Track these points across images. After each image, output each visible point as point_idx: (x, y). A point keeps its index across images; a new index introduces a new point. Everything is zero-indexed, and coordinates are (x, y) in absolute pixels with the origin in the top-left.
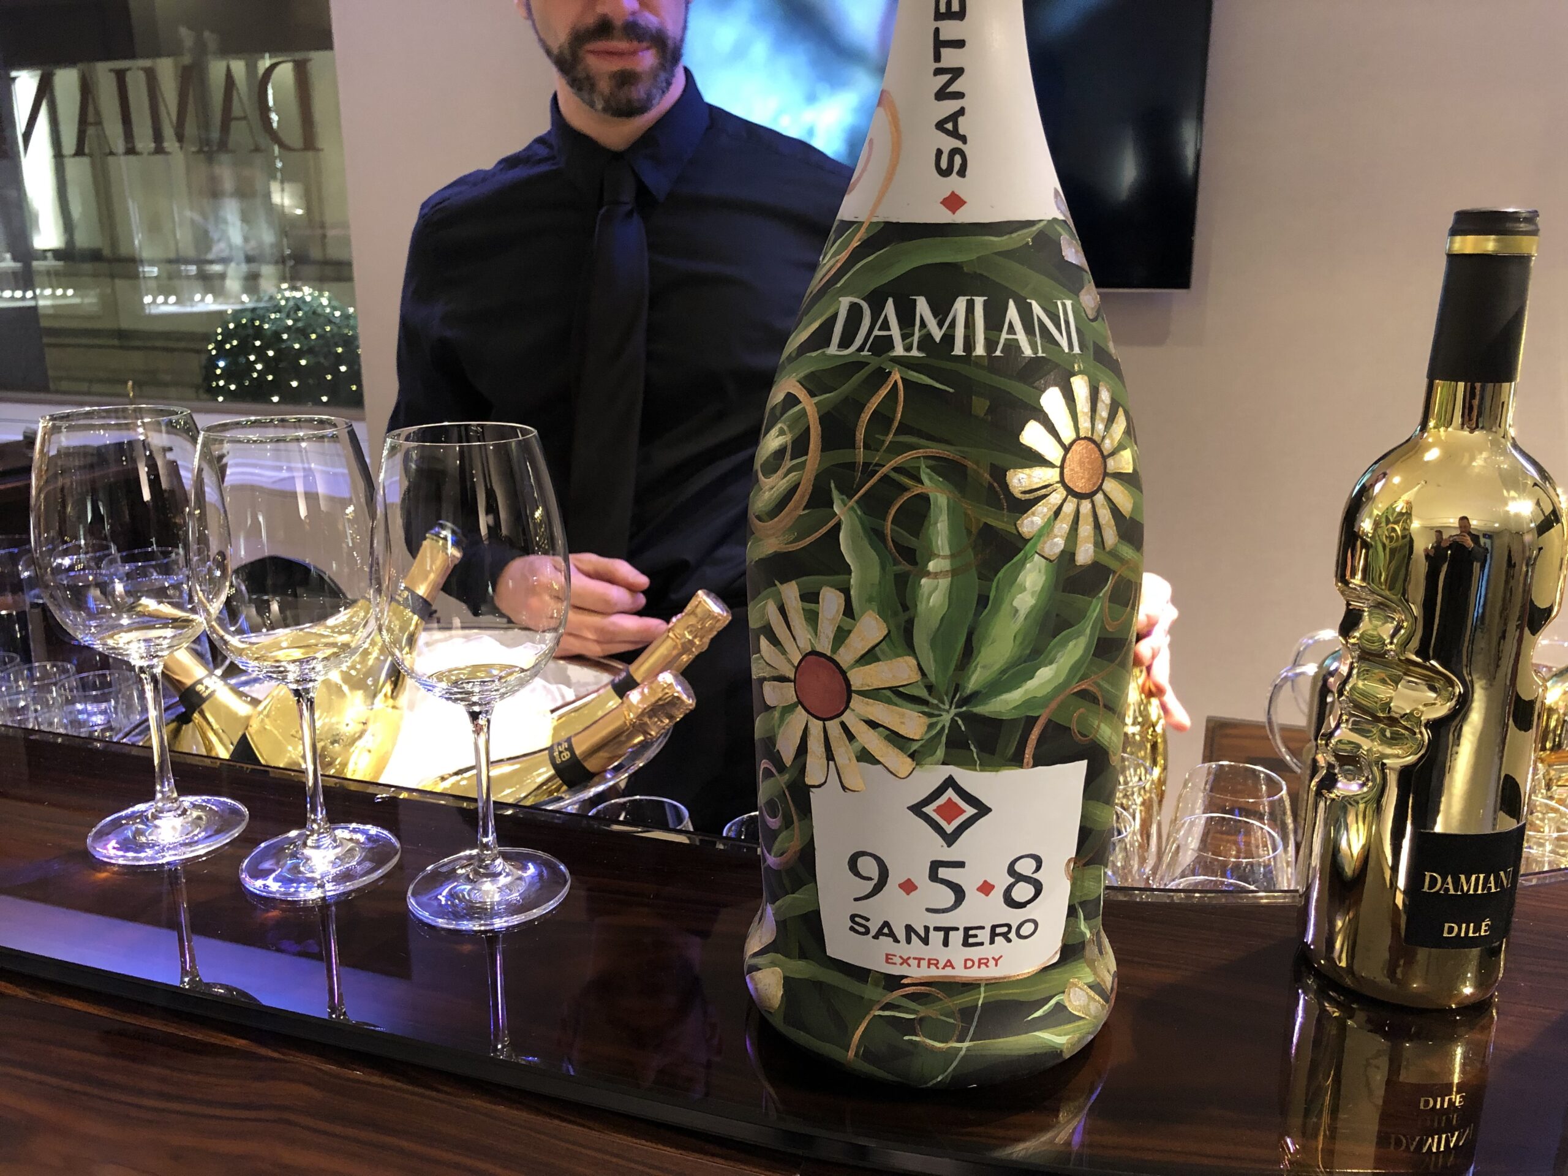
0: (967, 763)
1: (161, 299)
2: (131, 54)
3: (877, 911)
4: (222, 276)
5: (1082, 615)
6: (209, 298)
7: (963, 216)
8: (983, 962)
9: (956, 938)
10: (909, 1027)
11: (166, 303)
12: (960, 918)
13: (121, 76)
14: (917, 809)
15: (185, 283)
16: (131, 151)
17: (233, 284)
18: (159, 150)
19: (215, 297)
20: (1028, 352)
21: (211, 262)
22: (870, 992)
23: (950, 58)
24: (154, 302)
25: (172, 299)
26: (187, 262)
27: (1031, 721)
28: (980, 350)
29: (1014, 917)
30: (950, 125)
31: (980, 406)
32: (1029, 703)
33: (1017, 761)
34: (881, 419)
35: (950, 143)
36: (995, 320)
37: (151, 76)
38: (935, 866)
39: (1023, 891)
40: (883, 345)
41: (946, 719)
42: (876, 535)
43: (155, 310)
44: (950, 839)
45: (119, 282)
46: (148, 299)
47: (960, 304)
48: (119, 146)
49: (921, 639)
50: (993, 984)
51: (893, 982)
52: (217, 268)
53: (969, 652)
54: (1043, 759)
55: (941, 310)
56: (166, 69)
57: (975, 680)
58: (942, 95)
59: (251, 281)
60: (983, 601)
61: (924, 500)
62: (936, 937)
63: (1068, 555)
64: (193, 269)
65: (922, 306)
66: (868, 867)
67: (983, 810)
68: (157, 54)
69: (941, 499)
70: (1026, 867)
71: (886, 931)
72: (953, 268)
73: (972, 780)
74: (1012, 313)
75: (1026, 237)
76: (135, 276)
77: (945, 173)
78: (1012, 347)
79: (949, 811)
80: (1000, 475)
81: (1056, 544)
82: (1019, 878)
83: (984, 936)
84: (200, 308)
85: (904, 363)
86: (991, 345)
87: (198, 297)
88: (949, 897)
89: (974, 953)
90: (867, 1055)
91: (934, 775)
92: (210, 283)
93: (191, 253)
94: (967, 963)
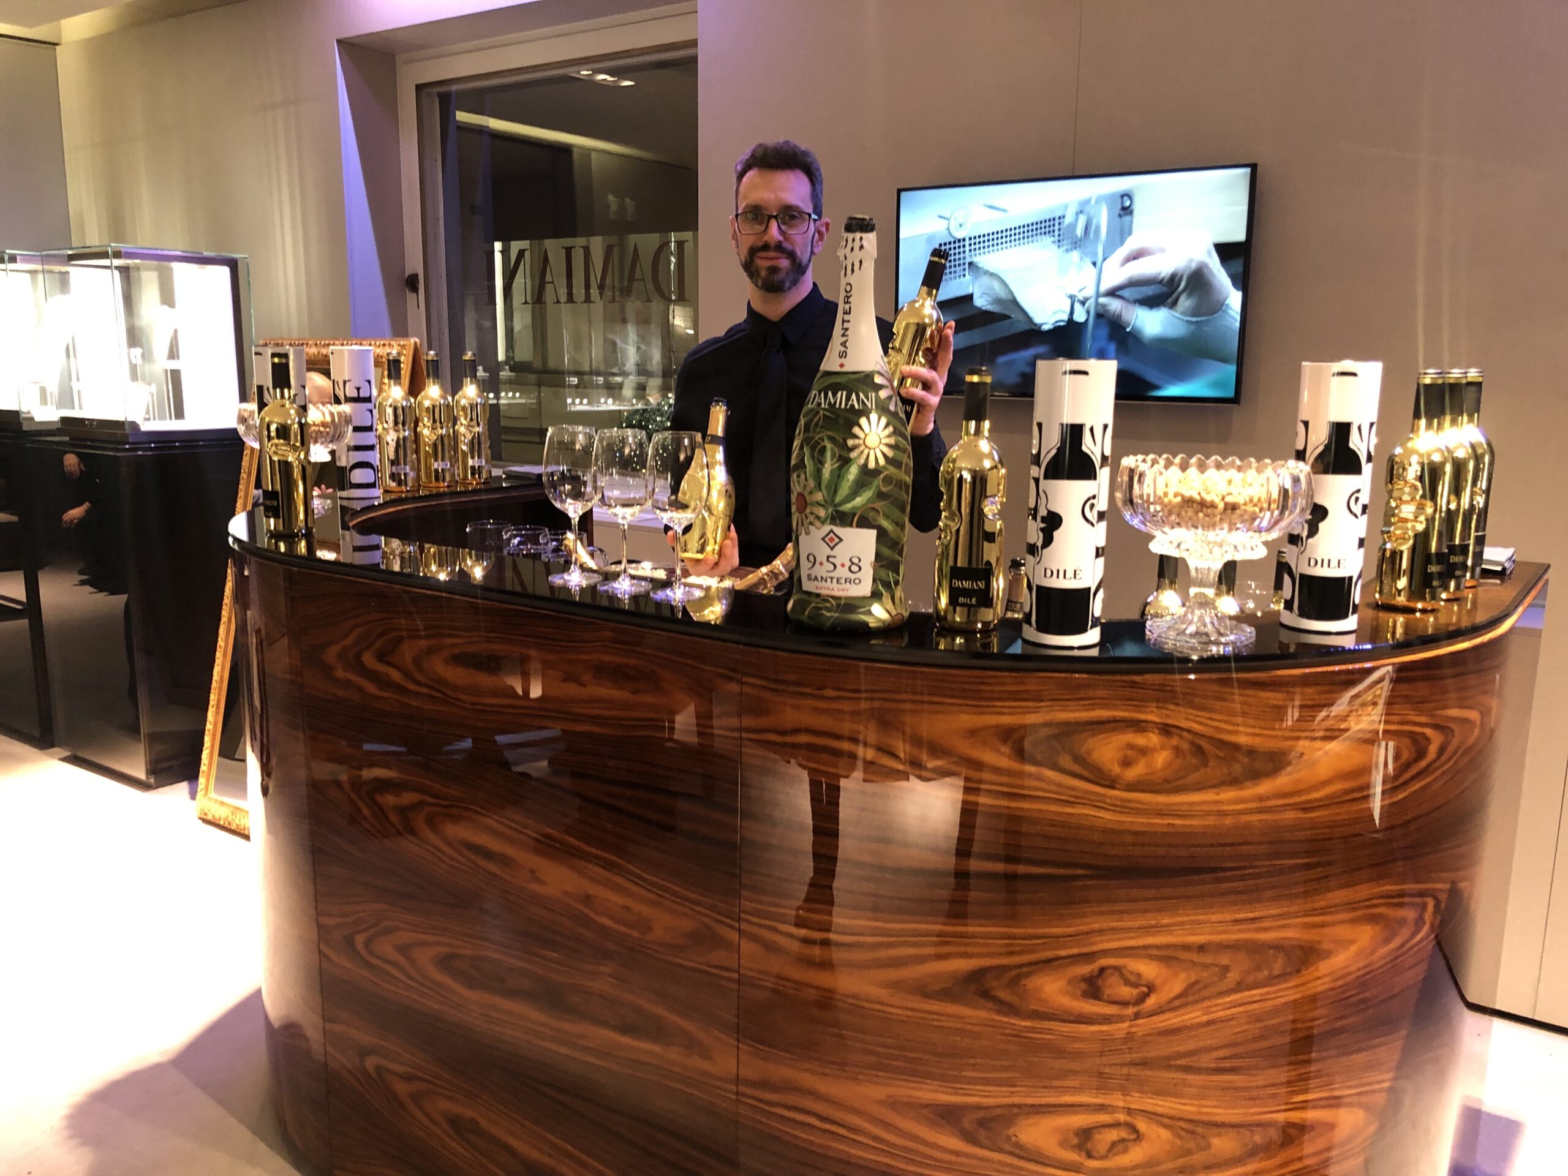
0: (836, 525)
1: (578, 401)
2: (573, 234)
3: (813, 573)
4: (620, 386)
5: (871, 483)
6: (610, 401)
7: (844, 369)
8: (843, 590)
9: (835, 581)
10: (821, 609)
11: (581, 403)
12: (835, 574)
13: (569, 251)
14: (823, 539)
15: (595, 391)
16: (570, 299)
17: (628, 392)
18: (588, 299)
19: (614, 400)
20: (856, 407)
21: (614, 375)
22: (812, 599)
23: (846, 325)
24: (573, 403)
25: (585, 401)
26: (598, 374)
27: (854, 514)
28: (843, 406)
29: (853, 576)
30: (844, 344)
31: (841, 421)
32: (853, 508)
33: (851, 525)
34: (817, 425)
35: (843, 349)
36: (848, 398)
37: (587, 250)
38: (828, 557)
39: (855, 568)
40: (819, 404)
41: (830, 511)
42: (813, 457)
43: (573, 409)
44: (832, 549)
45: (544, 390)
46: (569, 401)
47: (839, 393)
48: (563, 298)
49: (823, 488)
50: (847, 598)
51: (818, 595)
52: (619, 379)
53: (836, 492)
54: (859, 526)
55: (834, 395)
56: (597, 244)
57: (838, 499)
58: (843, 335)
59: (641, 390)
60: (839, 476)
61: (825, 447)
62: (829, 580)
63: (866, 465)
64: (601, 380)
65: (830, 394)
66: (811, 558)
67: (841, 540)
68: (590, 233)
69: (829, 446)
70: (855, 560)
71: (816, 578)
72: (839, 384)
73: (838, 530)
74: (854, 396)
75: (862, 375)
76: (562, 385)
77: (840, 357)
78: (853, 406)
79: (832, 540)
80: (845, 441)
81: (862, 461)
82: (853, 563)
83: (843, 581)
84: (603, 408)
85: (824, 409)
86: (846, 405)
87: (603, 400)
88: (832, 567)
89: (840, 586)
90: (809, 617)
91: (827, 528)
92: (613, 390)
93: (602, 367)
94: (838, 590)
